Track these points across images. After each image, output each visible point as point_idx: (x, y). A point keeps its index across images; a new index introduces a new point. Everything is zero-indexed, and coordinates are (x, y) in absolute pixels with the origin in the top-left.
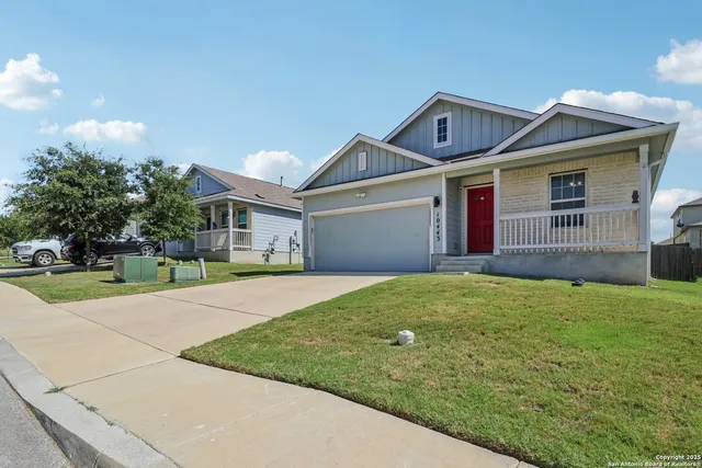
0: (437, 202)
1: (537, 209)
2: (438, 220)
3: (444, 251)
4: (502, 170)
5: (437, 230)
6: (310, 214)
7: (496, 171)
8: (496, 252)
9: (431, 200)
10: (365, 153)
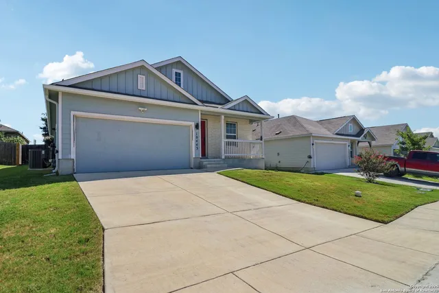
0: (196, 126)
2: (197, 137)
3: (200, 156)
5: (196, 143)
6: (73, 113)
7: (223, 117)
8: (223, 157)
9: (193, 124)
10: (144, 77)
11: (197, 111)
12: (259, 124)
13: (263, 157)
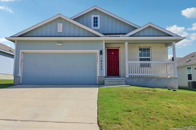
0: (101, 53)
1: (135, 60)
2: (101, 61)
3: (104, 76)
4: (128, 43)
5: (101, 65)
6: (21, 51)
7: (126, 44)
8: (127, 76)
9: (98, 52)
10: (62, 24)
11: (102, 41)
12: (172, 46)
13: (176, 76)
